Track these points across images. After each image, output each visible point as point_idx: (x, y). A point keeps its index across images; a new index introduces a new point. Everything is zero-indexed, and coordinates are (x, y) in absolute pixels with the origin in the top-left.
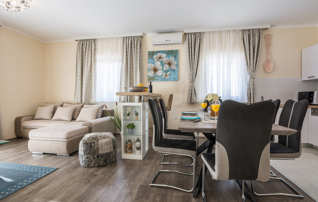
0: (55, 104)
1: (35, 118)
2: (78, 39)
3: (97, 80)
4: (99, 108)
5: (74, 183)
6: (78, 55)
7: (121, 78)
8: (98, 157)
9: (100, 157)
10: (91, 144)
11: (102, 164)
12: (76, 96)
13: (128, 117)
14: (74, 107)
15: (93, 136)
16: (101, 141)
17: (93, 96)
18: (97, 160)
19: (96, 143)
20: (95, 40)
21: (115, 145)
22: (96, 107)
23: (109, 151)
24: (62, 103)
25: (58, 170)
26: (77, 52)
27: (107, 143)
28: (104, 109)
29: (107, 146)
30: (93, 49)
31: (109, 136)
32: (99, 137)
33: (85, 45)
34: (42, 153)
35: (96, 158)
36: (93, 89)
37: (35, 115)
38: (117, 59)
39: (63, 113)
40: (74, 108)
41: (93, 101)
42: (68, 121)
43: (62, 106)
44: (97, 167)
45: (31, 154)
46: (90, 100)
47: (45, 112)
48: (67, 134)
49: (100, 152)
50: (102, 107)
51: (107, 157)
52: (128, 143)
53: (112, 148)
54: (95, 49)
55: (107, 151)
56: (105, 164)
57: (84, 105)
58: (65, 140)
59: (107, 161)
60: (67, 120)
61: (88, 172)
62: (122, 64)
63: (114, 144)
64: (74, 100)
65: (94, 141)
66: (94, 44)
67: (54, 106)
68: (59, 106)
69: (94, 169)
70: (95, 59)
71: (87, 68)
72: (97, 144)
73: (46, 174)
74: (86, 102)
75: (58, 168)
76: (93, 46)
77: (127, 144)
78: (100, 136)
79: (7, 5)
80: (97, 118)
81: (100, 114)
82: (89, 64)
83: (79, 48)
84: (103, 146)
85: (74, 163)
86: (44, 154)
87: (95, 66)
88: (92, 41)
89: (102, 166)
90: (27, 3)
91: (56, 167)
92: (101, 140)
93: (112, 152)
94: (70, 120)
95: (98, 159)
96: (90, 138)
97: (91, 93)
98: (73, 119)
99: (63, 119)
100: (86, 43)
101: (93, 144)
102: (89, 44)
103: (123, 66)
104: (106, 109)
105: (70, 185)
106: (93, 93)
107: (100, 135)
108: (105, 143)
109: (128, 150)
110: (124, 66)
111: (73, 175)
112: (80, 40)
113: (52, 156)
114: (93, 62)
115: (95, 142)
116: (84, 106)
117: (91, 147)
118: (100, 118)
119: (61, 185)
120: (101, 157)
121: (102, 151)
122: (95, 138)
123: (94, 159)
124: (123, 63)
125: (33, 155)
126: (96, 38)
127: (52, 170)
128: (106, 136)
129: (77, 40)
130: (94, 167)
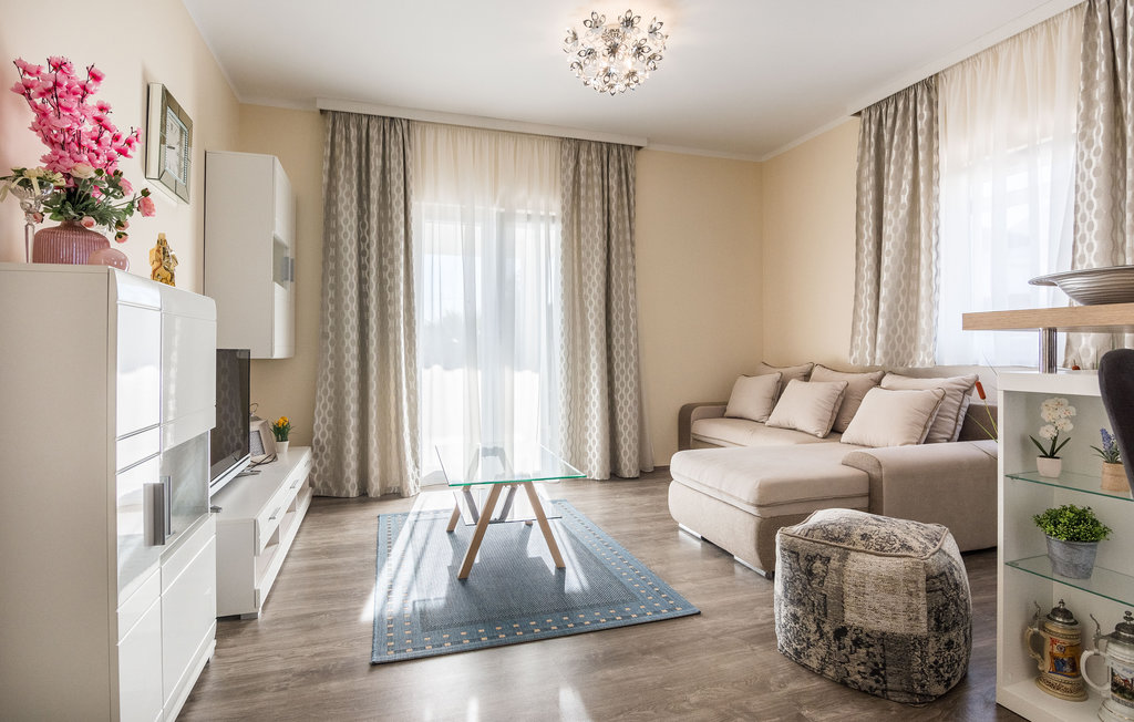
0: (782, 370)
1: (726, 414)
2: (862, 105)
3: (942, 264)
4: (940, 392)
5: (700, 705)
6: (866, 172)
7: (1075, 232)
8: (841, 633)
9: (847, 641)
10: (811, 559)
11: (858, 677)
12: (858, 339)
13: (1047, 467)
14: (840, 380)
15: (830, 528)
16: (864, 564)
17: (922, 339)
18: (834, 648)
19: (834, 564)
20: (930, 85)
21: (946, 606)
22: (932, 386)
23: (899, 626)
24: (806, 367)
25: (696, 619)
26: (861, 159)
27: (890, 585)
28: (975, 399)
29: (890, 598)
30: (921, 125)
31: (910, 548)
32: (855, 537)
33: (890, 121)
34: (699, 536)
35: (831, 635)
36: (923, 307)
37: (727, 404)
38: (1051, 138)
39: (803, 405)
40: (841, 385)
41: (922, 360)
42: (816, 436)
43: (807, 377)
44: (833, 681)
45: (677, 529)
46: (910, 355)
47: (749, 396)
48: (759, 487)
49: (848, 615)
50: (967, 392)
51: (889, 654)
52: (1052, 627)
53: (924, 620)
54: (933, 121)
55: (885, 625)
56: (875, 685)
57: (884, 375)
58: (753, 510)
59: (889, 679)
60: (812, 431)
61: (782, 684)
62: (1082, 154)
63: (941, 600)
64: (851, 354)
65: (827, 552)
66: (926, 102)
67: (778, 376)
68: (796, 378)
69: (817, 684)
70: (933, 167)
71: (896, 214)
72: (840, 572)
73: (658, 617)
74: (891, 362)
75: (699, 614)
76: (924, 112)
77: (1042, 627)
78: (864, 537)
79: (607, 79)
80: (928, 441)
81: (950, 425)
82: (904, 199)
83: (867, 140)
84: (868, 590)
85: (762, 615)
86: (703, 539)
87: (933, 197)
88: (919, 91)
89: (859, 690)
90: (650, 50)
91: (697, 604)
92: (860, 557)
93: (921, 642)
94: (820, 435)
95: (839, 649)
96: (816, 533)
97: (914, 324)
98: (835, 430)
99: (799, 427)
100: (891, 110)
101: (818, 564)
102: (906, 109)
103: (1089, 164)
104: (981, 402)
105: (684, 705)
106: (923, 323)
107: (868, 529)
108: (879, 577)
109: (1047, 666)
110: (1098, 160)
111: (722, 666)
112: (869, 108)
113: (717, 557)
114: (922, 185)
115: (829, 559)
116: (885, 382)
117: (810, 573)
118: (949, 440)
119: (661, 686)
120: (857, 643)
121: (862, 615)
122: (833, 540)
123: (821, 636)
124: (1089, 144)
125: (680, 533)
126: (933, 73)
127: (680, 611)
128: (897, 545)
129: (859, 114)
130: (820, 673)
